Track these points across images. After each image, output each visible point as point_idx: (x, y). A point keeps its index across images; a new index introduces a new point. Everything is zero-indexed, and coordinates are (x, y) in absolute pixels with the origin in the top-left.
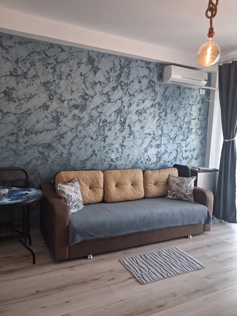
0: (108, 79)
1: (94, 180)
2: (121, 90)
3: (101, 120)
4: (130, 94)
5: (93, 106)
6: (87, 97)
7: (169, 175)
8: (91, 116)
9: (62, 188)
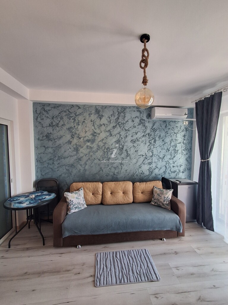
0: (110, 122)
3: (105, 148)
4: (126, 130)
7: (154, 187)
8: (98, 146)
9: (67, 195)
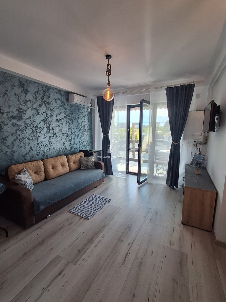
0: (36, 99)
1: (37, 168)
2: (45, 107)
3: (33, 126)
4: (51, 109)
5: (27, 117)
6: (22, 111)
7: (80, 157)
8: (26, 124)
9: (19, 177)
